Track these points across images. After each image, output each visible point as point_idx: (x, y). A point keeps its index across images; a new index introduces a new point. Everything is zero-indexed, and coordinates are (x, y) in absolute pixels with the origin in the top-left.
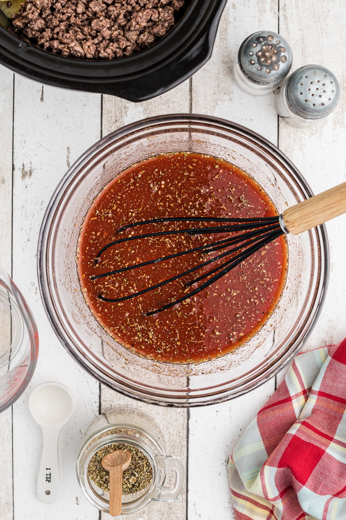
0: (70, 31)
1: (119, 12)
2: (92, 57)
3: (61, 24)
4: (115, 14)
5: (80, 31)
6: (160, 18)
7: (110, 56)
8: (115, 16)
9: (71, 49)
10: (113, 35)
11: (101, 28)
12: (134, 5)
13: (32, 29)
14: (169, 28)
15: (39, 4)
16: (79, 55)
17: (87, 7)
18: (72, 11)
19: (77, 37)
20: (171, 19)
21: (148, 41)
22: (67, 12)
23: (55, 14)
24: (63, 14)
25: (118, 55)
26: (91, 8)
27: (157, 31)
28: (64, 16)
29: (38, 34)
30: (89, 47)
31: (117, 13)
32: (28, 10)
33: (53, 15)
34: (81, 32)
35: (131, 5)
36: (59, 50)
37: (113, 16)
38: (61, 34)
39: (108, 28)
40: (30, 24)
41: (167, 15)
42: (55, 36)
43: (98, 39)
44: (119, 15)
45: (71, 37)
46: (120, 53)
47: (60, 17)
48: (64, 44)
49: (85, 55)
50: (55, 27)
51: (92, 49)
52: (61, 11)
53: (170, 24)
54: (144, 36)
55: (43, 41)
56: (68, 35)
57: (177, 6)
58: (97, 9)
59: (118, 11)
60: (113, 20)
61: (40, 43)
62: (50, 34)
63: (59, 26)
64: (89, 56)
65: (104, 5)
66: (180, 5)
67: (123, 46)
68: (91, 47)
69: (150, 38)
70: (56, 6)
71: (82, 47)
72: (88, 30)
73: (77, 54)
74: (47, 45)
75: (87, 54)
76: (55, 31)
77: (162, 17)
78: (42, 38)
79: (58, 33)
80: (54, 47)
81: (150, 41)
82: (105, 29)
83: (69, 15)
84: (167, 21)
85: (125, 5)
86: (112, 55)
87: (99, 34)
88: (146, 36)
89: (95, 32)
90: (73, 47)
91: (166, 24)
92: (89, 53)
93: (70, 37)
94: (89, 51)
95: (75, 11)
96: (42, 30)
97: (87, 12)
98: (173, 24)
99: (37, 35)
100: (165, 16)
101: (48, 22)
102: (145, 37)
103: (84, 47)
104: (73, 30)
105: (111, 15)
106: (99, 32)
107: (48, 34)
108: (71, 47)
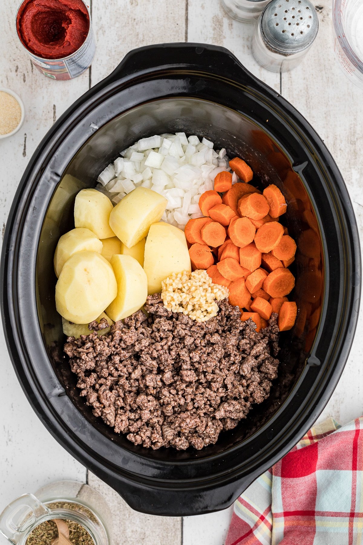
0: (114, 391)
1: (170, 402)
2: (119, 432)
3: (109, 378)
4: (165, 401)
5: (123, 396)
6: (205, 432)
7: (136, 443)
8: (164, 402)
9: (104, 415)
10: (151, 421)
11: (144, 408)
12: (189, 400)
13: (79, 366)
14: (208, 444)
15: (98, 350)
16: (108, 423)
17: (143, 377)
18: (127, 372)
19: (116, 403)
20: (215, 438)
21: (181, 447)
22: (121, 371)
23: (109, 364)
24: (117, 369)
25: (145, 446)
26: (146, 380)
27: (194, 443)
28: (117, 372)
29: (82, 375)
30: (122, 421)
31: (168, 401)
32: (85, 348)
33: (107, 363)
34: (123, 399)
35: (186, 400)
36: (93, 406)
37: (162, 401)
38: (103, 388)
39: (150, 411)
40: (80, 361)
41: (213, 432)
42: (97, 386)
43: (135, 416)
44: (168, 404)
45: (111, 399)
46: (147, 444)
47: (112, 371)
48: (101, 403)
49: (114, 427)
50: (102, 377)
51: (123, 425)
52: (116, 365)
53: (211, 442)
54: (180, 440)
55: (82, 386)
56: (109, 394)
57: (227, 426)
58: (150, 384)
59: (169, 400)
60: (160, 404)
61: (78, 386)
62: (93, 382)
63: (106, 378)
64: (117, 430)
65: (160, 384)
66: (231, 426)
67: (154, 439)
68: (124, 422)
69: (184, 445)
70: (114, 358)
71: (116, 417)
72: (131, 402)
73: (107, 421)
74: (84, 393)
75: (116, 427)
76: (100, 382)
77: (207, 433)
78: (84, 381)
79: (101, 385)
80: (89, 400)
81: (183, 448)
82: (146, 411)
83: (122, 374)
84: (210, 437)
85: (180, 396)
86: (139, 441)
87: (139, 411)
88: (182, 441)
89: (136, 406)
90: (107, 414)
91: (207, 440)
92: (119, 428)
93: (110, 397)
94: (120, 426)
95: (130, 374)
96: (88, 373)
97: (140, 382)
98: (214, 443)
99: (80, 375)
100: (211, 433)
101: (98, 367)
102: (180, 443)
103: (117, 418)
104: (117, 391)
105: (161, 398)
106: (141, 410)
107: (91, 380)
108: (105, 413)
